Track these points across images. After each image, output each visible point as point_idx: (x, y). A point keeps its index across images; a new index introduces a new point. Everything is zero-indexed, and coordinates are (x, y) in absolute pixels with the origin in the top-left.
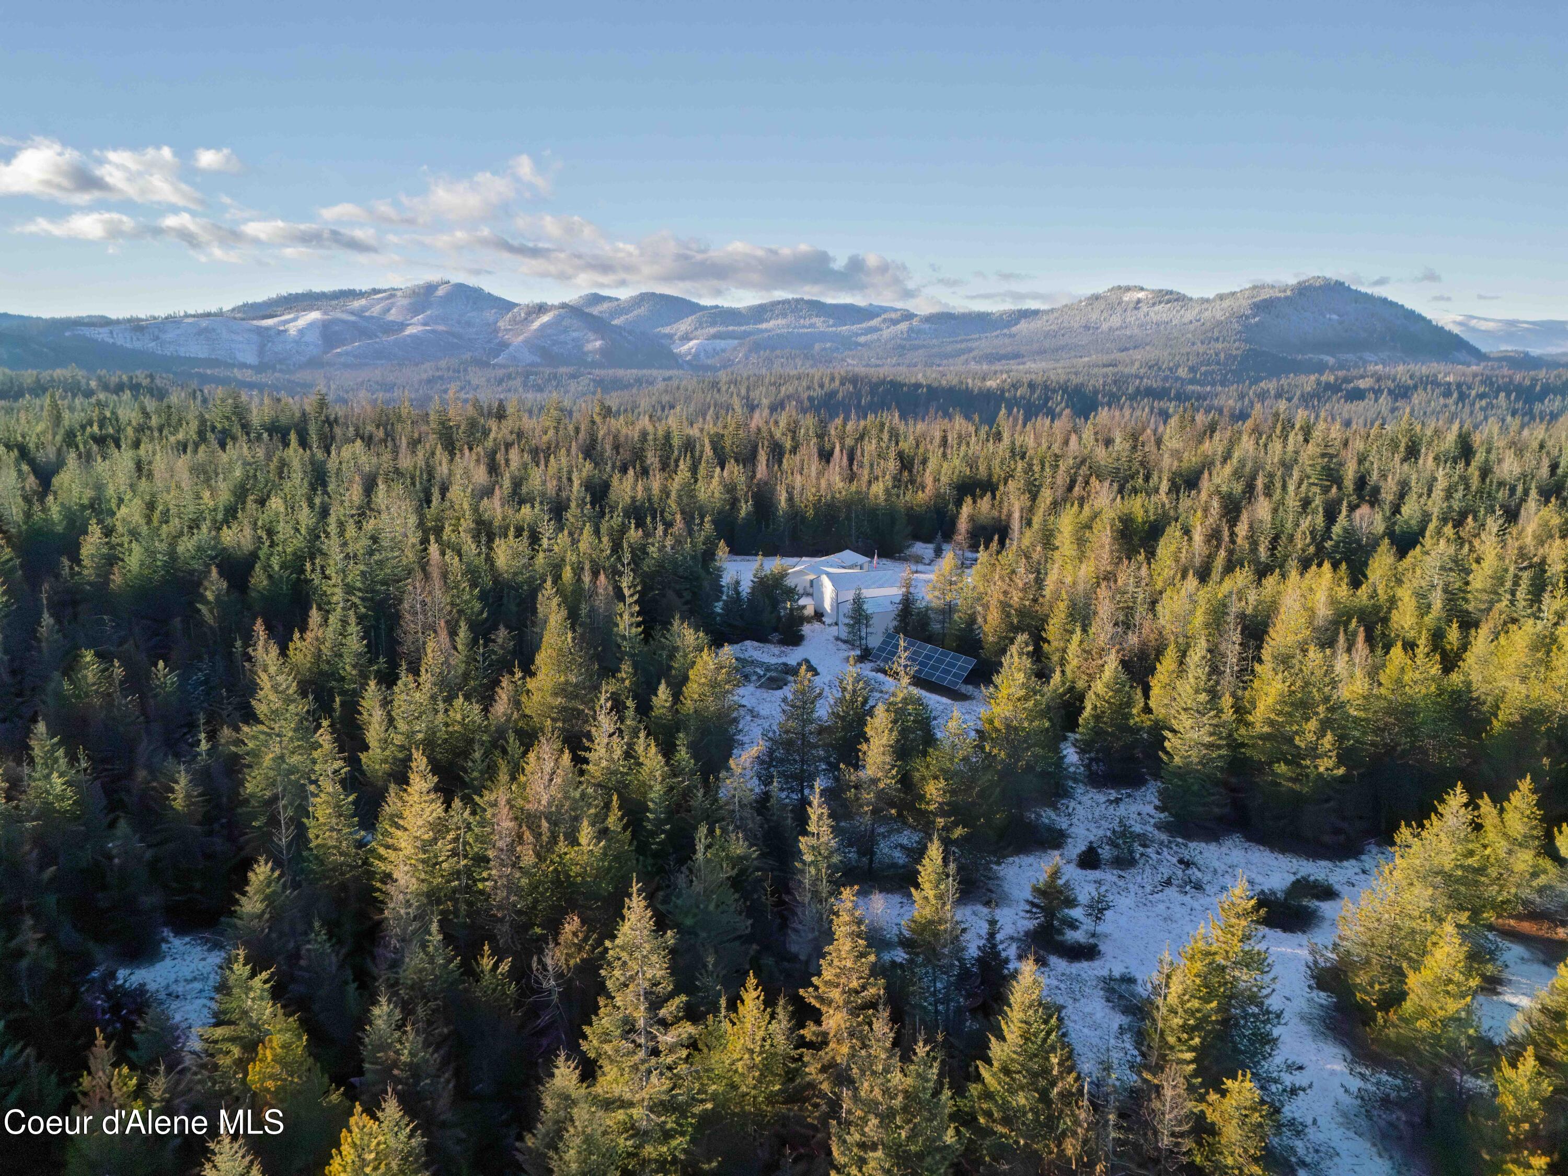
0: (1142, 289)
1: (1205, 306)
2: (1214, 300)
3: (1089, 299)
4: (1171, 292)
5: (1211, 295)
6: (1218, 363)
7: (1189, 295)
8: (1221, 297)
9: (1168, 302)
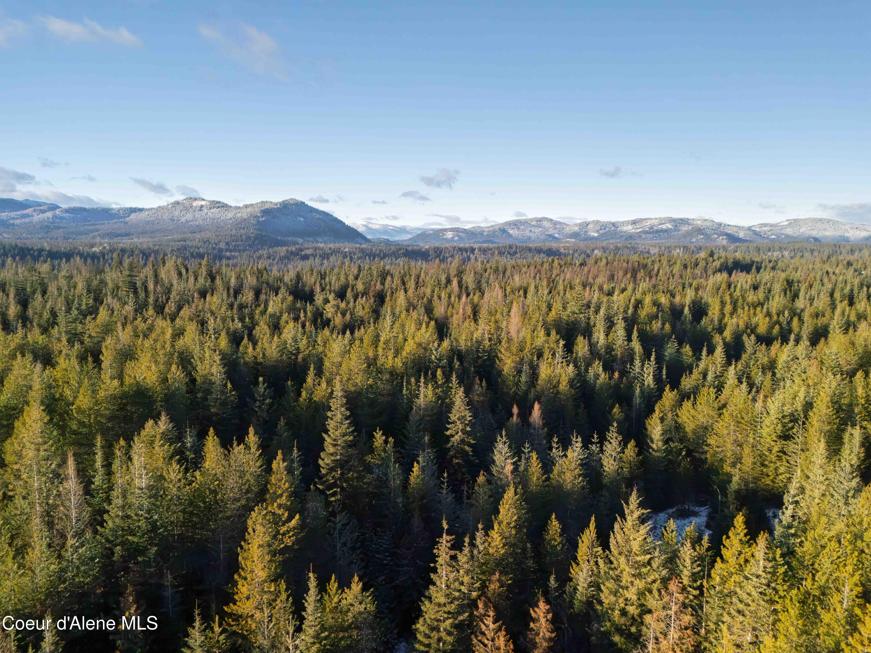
0: (203, 200)
1: (238, 210)
2: (243, 208)
3: (172, 204)
4: (219, 202)
5: (241, 205)
6: (242, 241)
7: (230, 204)
8: (246, 206)
9: (218, 207)
